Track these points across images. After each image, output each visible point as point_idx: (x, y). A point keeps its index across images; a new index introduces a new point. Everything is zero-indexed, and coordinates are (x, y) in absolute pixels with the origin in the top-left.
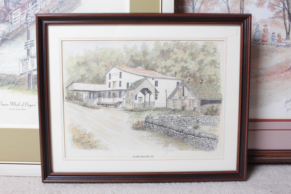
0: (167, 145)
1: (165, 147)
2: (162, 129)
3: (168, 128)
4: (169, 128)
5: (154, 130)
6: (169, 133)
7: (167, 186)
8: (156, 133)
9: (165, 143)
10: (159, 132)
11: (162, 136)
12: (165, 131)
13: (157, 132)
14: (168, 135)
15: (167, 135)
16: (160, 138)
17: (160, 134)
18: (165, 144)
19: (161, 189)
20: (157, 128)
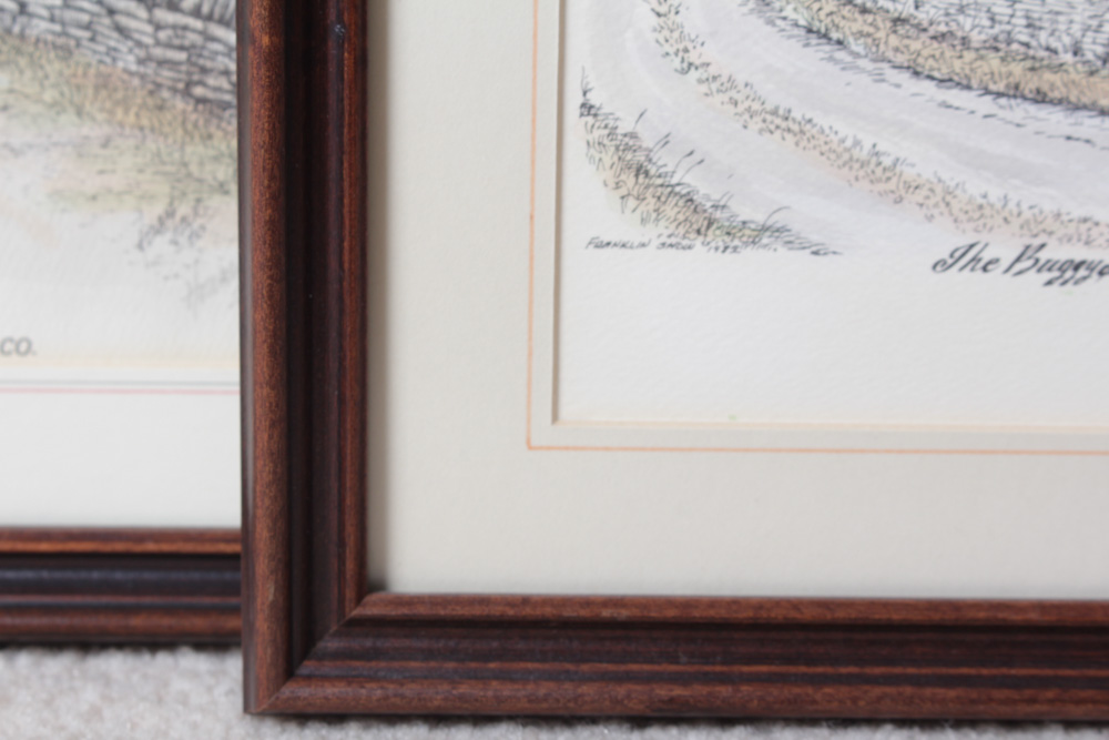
0: (183, 209)
1: (161, 244)
2: (120, 29)
3: (196, 12)
4: (209, 18)
5: (32, 33)
6: (204, 70)
7: (179, 685)
8: (54, 67)
9: (163, 188)
10: (85, 56)
11: (125, 103)
12: (158, 52)
13: (65, 53)
14: (198, 91)
15: (186, 92)
16: (94, 131)
17: (103, 84)
18: (159, 208)
19: (95, 713)
20: (69, 15)
